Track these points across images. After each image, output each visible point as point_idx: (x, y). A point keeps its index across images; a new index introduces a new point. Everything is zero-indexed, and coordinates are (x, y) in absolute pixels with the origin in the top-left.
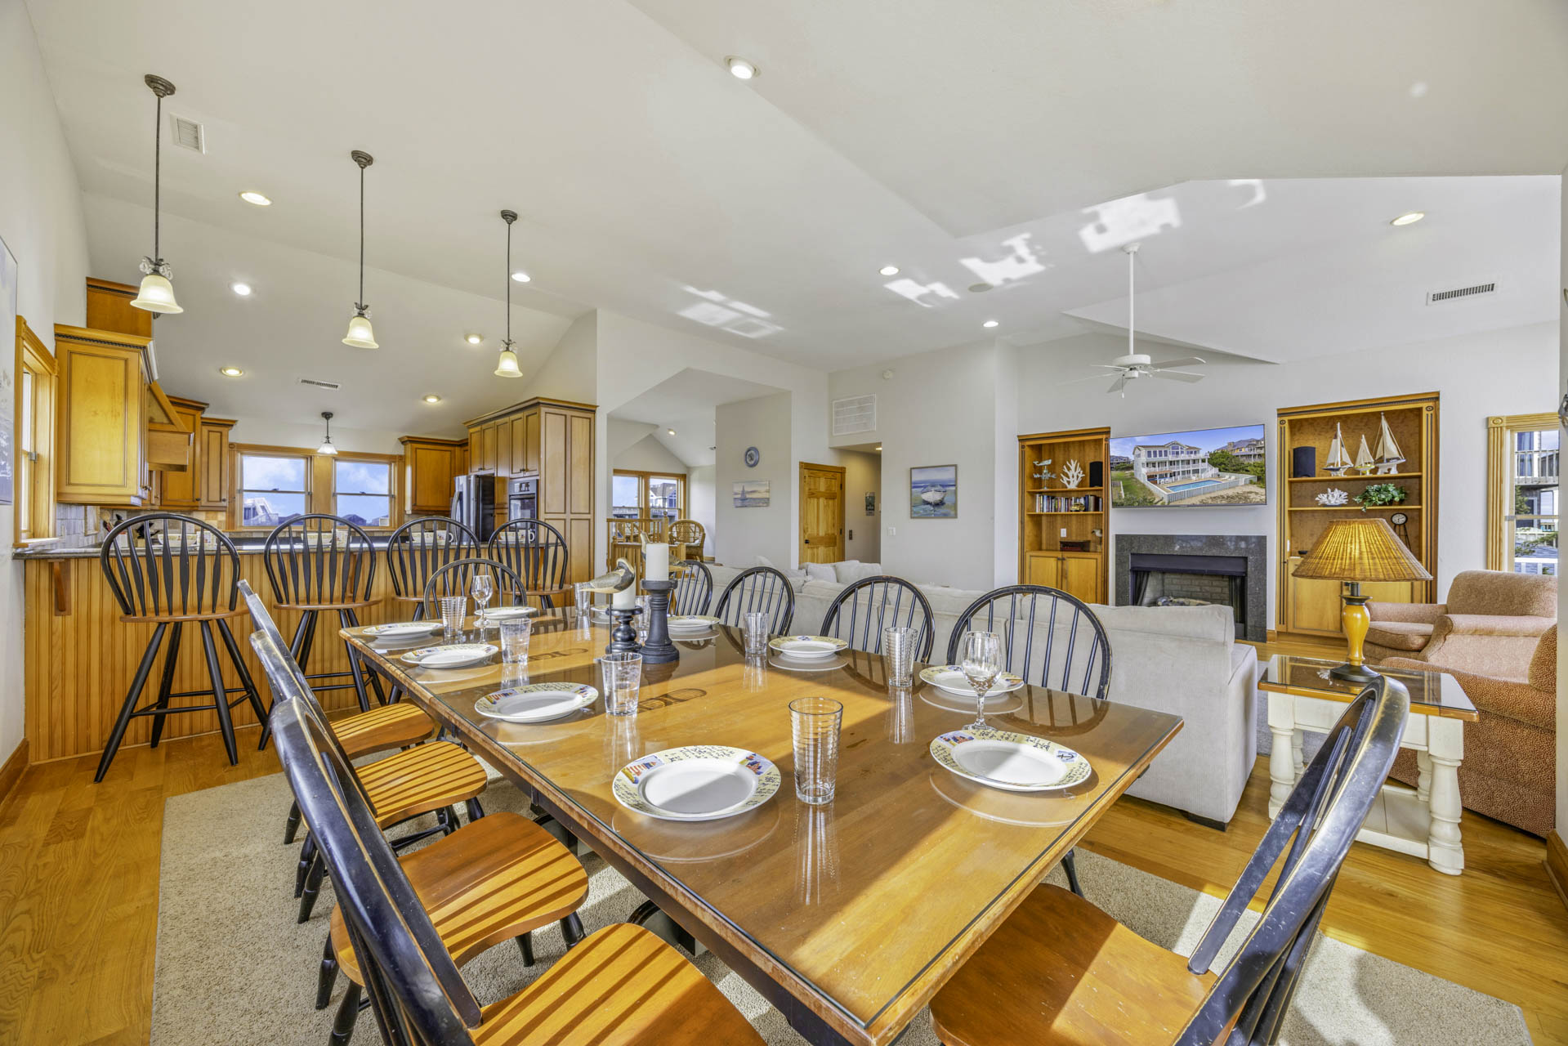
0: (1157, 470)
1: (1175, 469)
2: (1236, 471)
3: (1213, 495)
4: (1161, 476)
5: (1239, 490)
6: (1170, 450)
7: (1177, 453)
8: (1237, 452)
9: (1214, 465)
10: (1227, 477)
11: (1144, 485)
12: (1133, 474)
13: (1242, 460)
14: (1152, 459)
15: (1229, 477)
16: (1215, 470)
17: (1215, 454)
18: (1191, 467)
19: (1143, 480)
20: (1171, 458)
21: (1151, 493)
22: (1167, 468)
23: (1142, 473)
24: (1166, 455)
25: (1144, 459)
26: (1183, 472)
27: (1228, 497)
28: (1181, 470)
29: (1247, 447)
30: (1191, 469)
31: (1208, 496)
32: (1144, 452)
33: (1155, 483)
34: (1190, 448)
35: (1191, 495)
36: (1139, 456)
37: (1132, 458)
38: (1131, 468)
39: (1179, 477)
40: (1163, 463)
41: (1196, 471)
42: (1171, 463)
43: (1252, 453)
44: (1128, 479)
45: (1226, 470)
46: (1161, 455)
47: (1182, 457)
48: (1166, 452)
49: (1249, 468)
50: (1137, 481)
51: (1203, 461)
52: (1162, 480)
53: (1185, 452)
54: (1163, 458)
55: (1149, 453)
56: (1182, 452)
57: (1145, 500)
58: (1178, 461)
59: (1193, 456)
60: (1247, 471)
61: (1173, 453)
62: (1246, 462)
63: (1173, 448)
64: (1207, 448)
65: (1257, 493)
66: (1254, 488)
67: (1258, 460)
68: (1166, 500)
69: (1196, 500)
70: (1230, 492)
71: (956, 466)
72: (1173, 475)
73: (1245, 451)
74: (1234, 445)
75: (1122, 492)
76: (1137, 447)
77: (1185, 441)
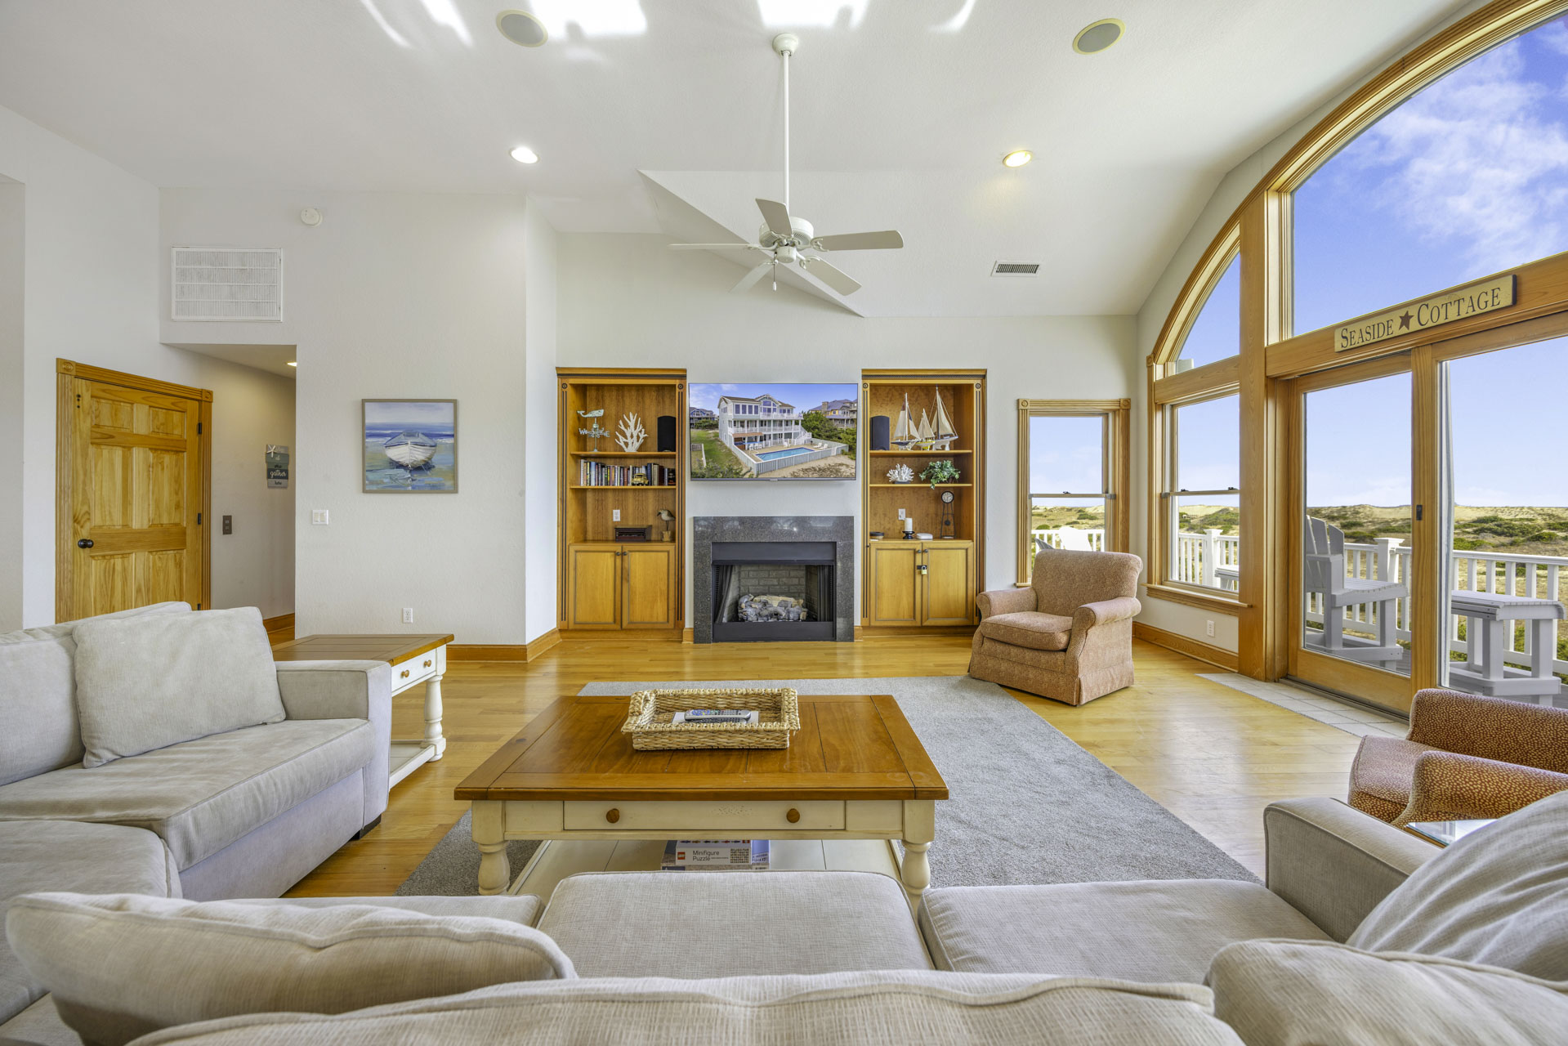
0: (745, 431)
1: (766, 431)
2: (829, 438)
3: (805, 466)
4: (751, 440)
5: (831, 461)
6: (761, 406)
7: (769, 410)
8: (831, 415)
9: (808, 429)
10: (820, 444)
11: (730, 450)
12: (717, 435)
13: (835, 424)
14: (741, 416)
15: (822, 445)
16: (808, 436)
17: (809, 415)
18: (783, 430)
19: (730, 443)
20: (762, 416)
21: (738, 462)
22: (758, 430)
23: (728, 433)
24: (756, 412)
25: (731, 414)
26: (775, 435)
27: (820, 469)
28: (772, 433)
29: (841, 409)
30: (783, 432)
31: (801, 467)
32: (731, 406)
33: (743, 448)
34: (783, 405)
35: (783, 465)
36: (725, 410)
37: (717, 412)
38: (715, 426)
39: (770, 442)
40: (752, 422)
41: (789, 436)
42: (762, 423)
43: (845, 417)
44: (712, 441)
45: (819, 436)
46: (750, 412)
47: (775, 416)
48: (756, 407)
49: (841, 435)
50: (723, 444)
51: (797, 423)
52: (752, 445)
53: (778, 410)
54: (753, 416)
55: (737, 407)
56: (775, 410)
57: (731, 470)
58: (770, 421)
59: (786, 416)
60: (840, 438)
61: (764, 411)
62: (839, 428)
63: (765, 404)
64: (801, 408)
65: (847, 466)
66: (845, 460)
67: (850, 426)
68: (754, 471)
69: (786, 473)
70: (822, 464)
71: (455, 402)
72: (763, 438)
73: (839, 414)
74: (829, 406)
75: (704, 459)
76: (724, 399)
77: (779, 397)
